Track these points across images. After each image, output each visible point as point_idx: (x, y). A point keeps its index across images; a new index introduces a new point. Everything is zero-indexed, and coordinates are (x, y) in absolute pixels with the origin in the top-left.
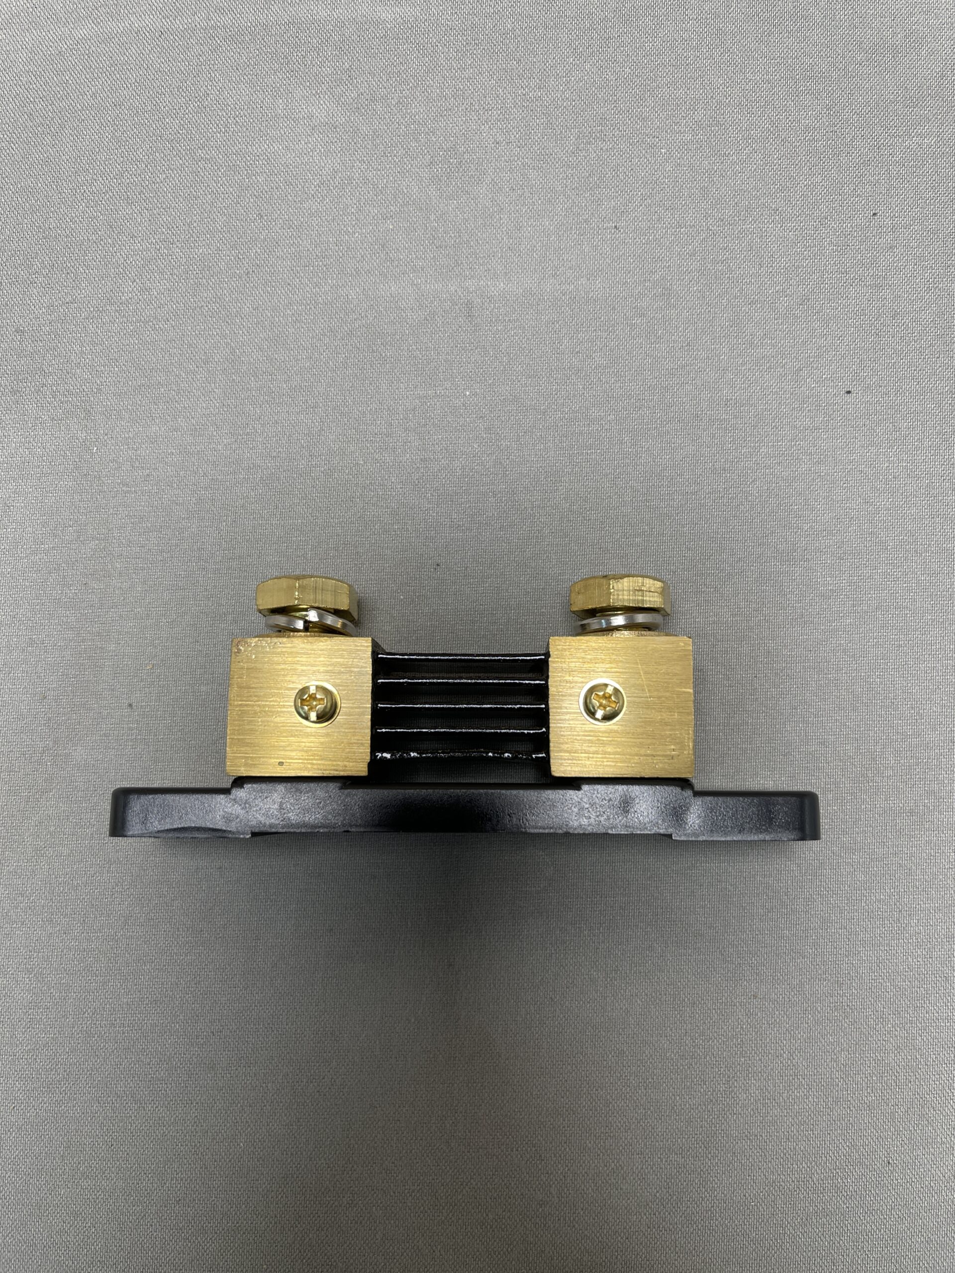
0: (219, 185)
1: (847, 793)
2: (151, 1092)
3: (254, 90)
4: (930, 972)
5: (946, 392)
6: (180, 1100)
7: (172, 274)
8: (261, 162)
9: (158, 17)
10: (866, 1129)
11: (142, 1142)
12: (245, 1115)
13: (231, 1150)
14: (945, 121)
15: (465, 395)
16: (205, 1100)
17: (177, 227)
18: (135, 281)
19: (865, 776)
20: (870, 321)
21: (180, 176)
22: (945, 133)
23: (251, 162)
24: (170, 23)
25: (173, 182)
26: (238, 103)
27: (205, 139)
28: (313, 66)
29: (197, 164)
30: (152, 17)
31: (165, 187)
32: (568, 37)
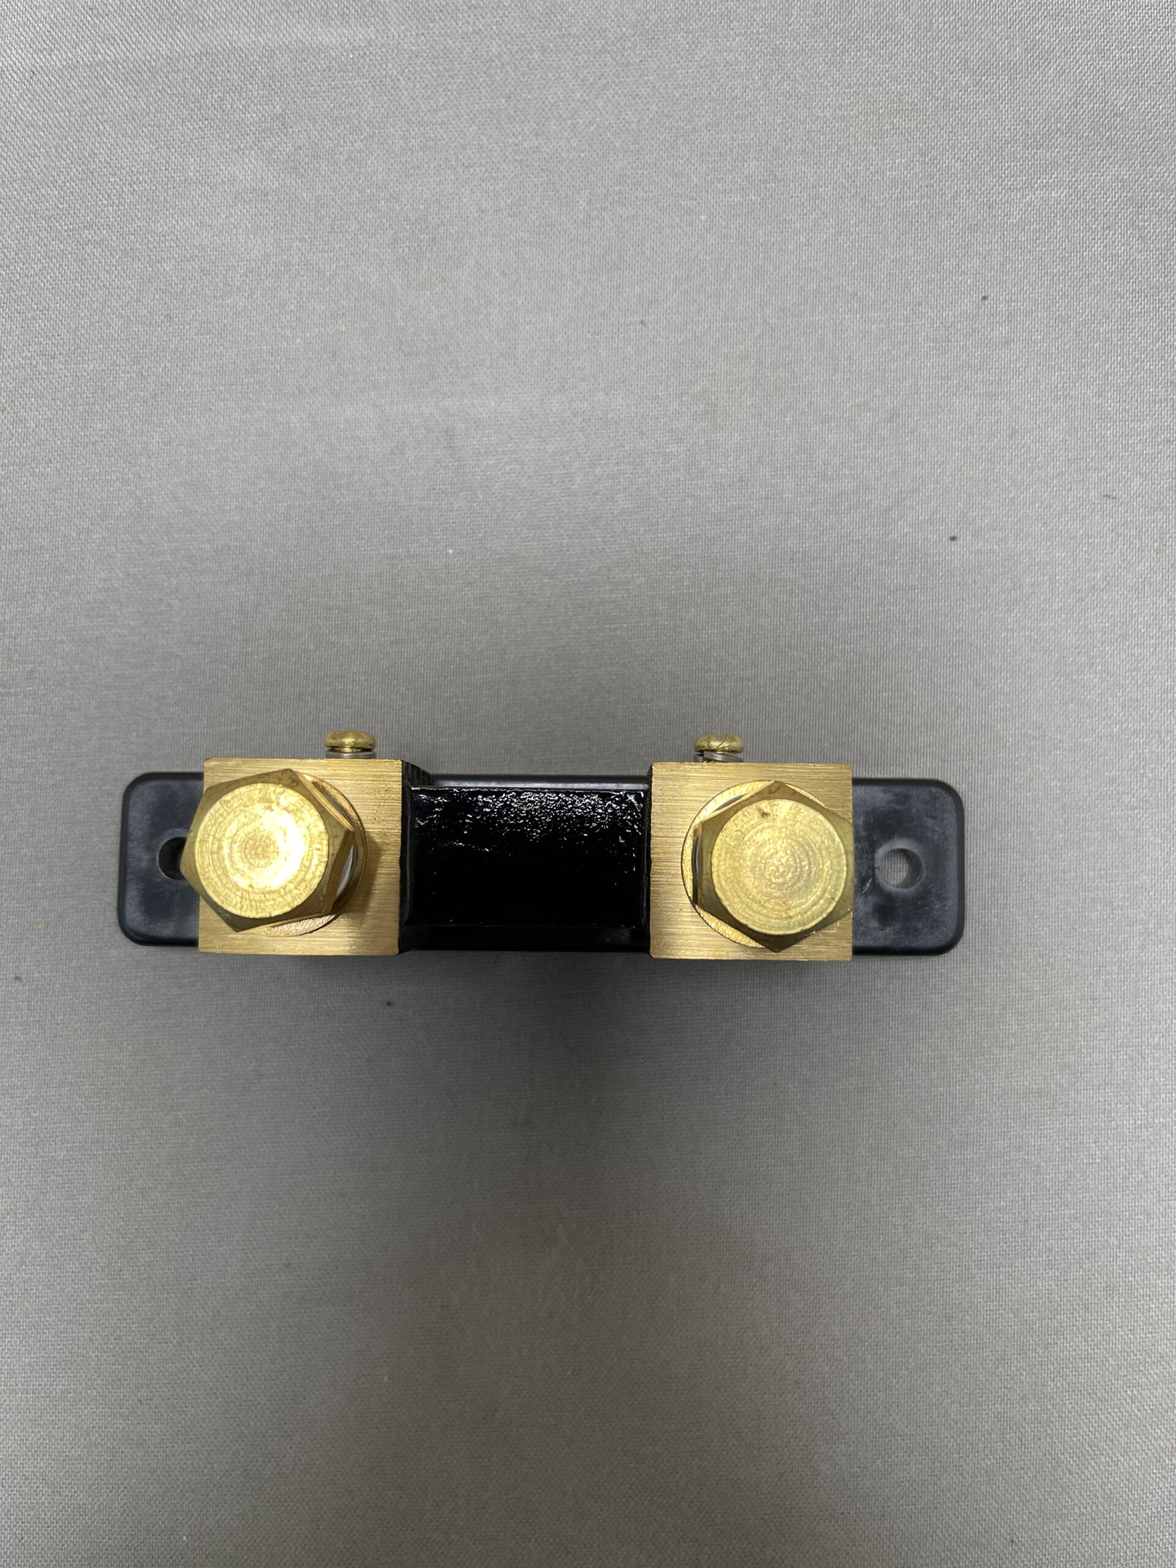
0: (114, 276)
1: (956, 1070)
2: (67, 1474)
3: (157, 146)
4: (1065, 1299)
5: (1080, 536)
6: (104, 1484)
7: (54, 399)
8: (167, 244)
9: (28, 51)
10: (982, 1500)
11: (60, 1534)
12: (187, 1503)
13: (172, 1545)
14: (1079, 167)
15: (447, 554)
16: (135, 1483)
17: (58, 335)
18: (5, 409)
19: (980, 1046)
20: (980, 442)
21: (61, 265)
22: (1079, 182)
23: (155, 244)
24: (44, 60)
25: (52, 274)
26: (136, 164)
27: (93, 215)
28: (234, 111)
29: (83, 249)
30: (20, 51)
31: (42, 281)
32: (574, 64)
